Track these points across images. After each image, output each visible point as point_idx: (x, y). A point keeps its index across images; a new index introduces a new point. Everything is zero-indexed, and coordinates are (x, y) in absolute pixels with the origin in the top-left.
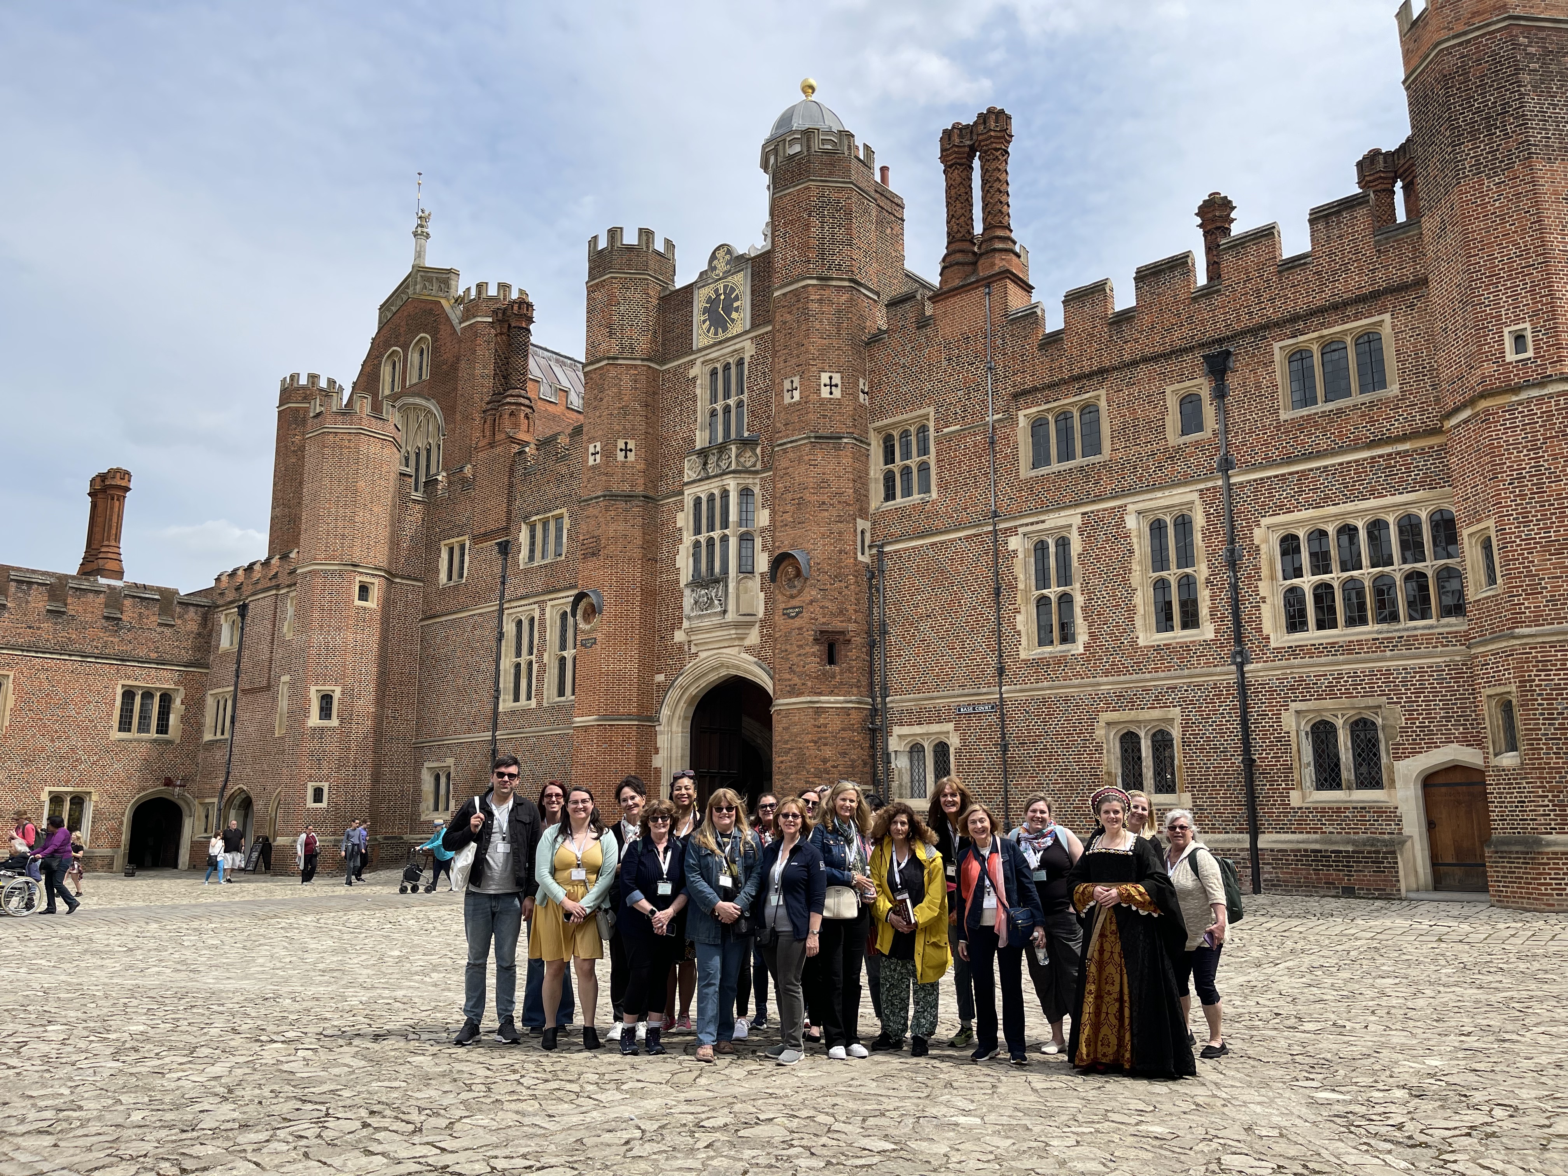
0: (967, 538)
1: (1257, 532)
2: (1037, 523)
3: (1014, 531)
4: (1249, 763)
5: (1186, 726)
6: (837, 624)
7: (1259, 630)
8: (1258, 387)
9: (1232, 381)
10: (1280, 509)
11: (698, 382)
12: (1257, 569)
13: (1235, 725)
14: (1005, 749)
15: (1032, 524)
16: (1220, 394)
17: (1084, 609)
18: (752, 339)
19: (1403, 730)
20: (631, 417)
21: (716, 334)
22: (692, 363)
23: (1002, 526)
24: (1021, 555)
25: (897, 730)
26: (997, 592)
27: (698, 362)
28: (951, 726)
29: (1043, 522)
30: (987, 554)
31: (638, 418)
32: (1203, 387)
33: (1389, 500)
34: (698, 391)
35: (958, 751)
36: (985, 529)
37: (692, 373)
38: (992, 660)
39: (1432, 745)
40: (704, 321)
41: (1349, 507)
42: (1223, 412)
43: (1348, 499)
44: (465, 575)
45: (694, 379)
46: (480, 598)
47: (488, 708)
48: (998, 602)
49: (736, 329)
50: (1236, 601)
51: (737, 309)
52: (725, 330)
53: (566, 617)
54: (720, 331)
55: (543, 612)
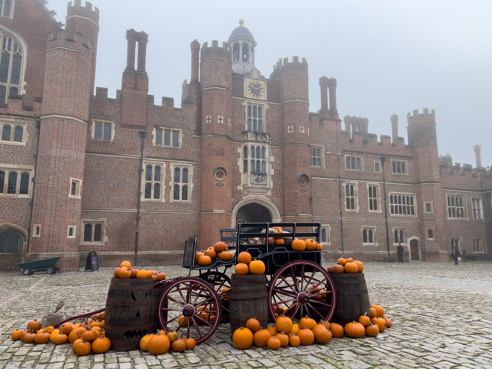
1: (388, 194)
3: (344, 182)
4: (387, 237)
7: (389, 213)
8: (389, 166)
9: (385, 163)
10: (392, 190)
12: (388, 201)
13: (385, 230)
14: (342, 231)
15: (348, 181)
16: (383, 165)
17: (359, 202)
18: (267, 103)
19: (409, 233)
22: (244, 101)
23: (341, 180)
26: (340, 195)
28: (329, 225)
29: (350, 181)
32: (380, 163)
33: (407, 193)
34: (246, 111)
35: (331, 231)
36: (337, 180)
37: (243, 104)
38: (339, 211)
39: (412, 236)
40: (249, 90)
42: (383, 168)
43: (402, 192)
45: (244, 106)
46: (124, 151)
47: (133, 199)
48: (340, 197)
49: (262, 98)
50: (385, 206)
51: (262, 92)
52: (257, 96)
53: (177, 170)
54: (255, 96)
55: (168, 166)
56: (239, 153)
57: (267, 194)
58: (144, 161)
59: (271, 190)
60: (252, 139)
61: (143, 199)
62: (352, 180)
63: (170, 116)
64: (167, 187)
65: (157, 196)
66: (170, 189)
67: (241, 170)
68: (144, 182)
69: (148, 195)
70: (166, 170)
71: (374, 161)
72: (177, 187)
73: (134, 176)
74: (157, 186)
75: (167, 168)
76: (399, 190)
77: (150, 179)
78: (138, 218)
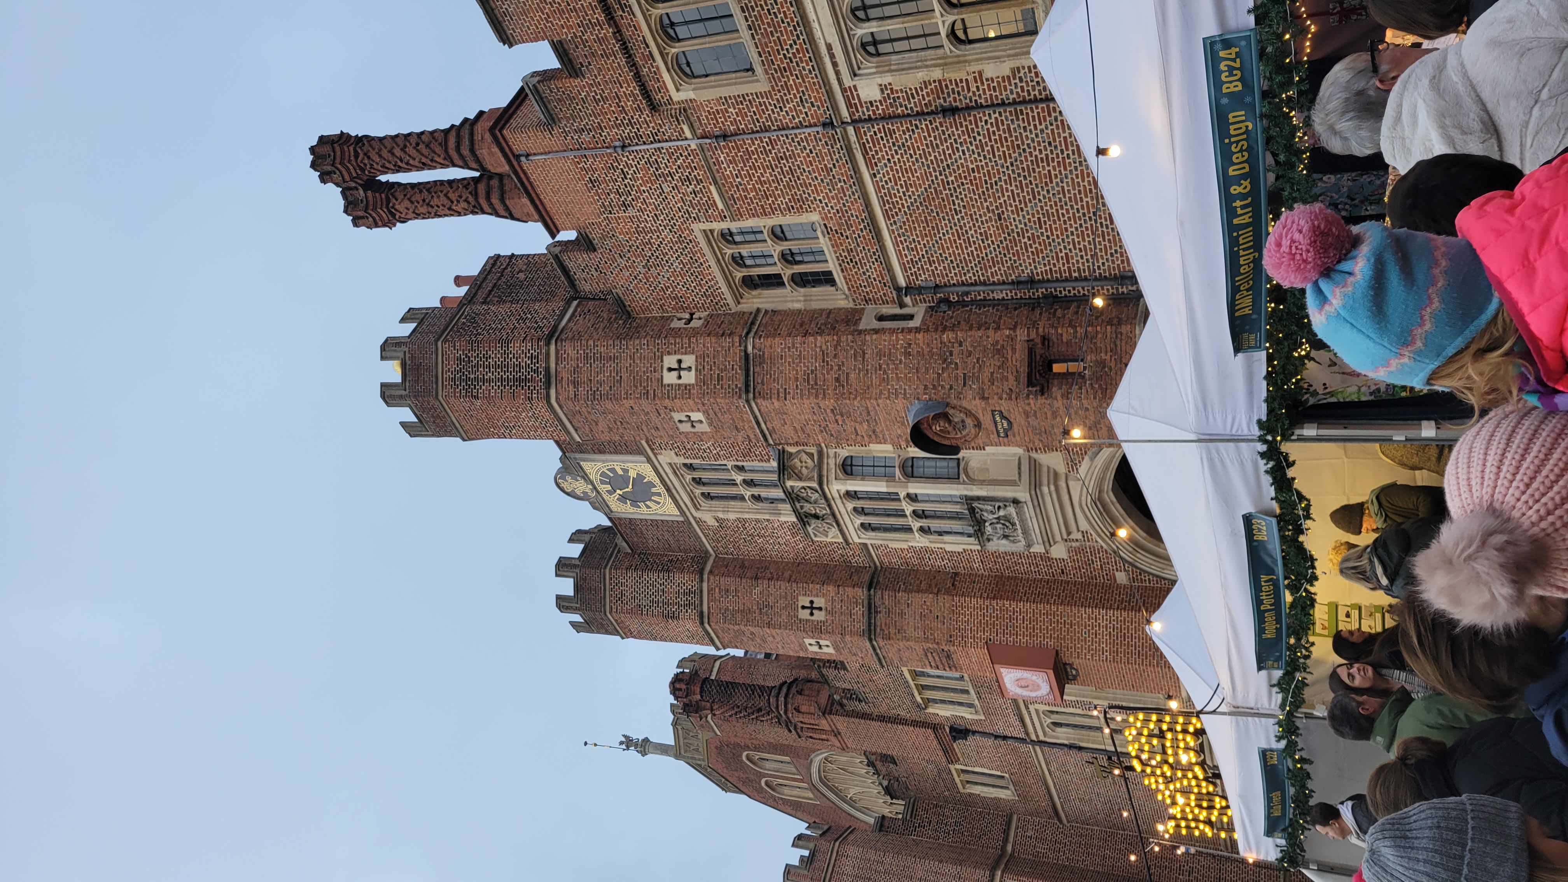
0: (870, 164)
2: (832, 56)
3: (849, 94)
6: (1018, 358)
11: (721, 515)
15: (835, 65)
18: (655, 455)
20: (771, 599)
21: (659, 494)
22: (698, 521)
23: (845, 113)
24: (887, 79)
26: (951, 111)
27: (697, 514)
29: (829, 47)
30: (892, 133)
31: (772, 590)
34: (732, 516)
36: (853, 138)
37: (712, 522)
40: (648, 507)
44: (999, 773)
51: (625, 470)
57: (1062, 469)
59: (1034, 455)
60: (834, 531)
62: (818, 34)
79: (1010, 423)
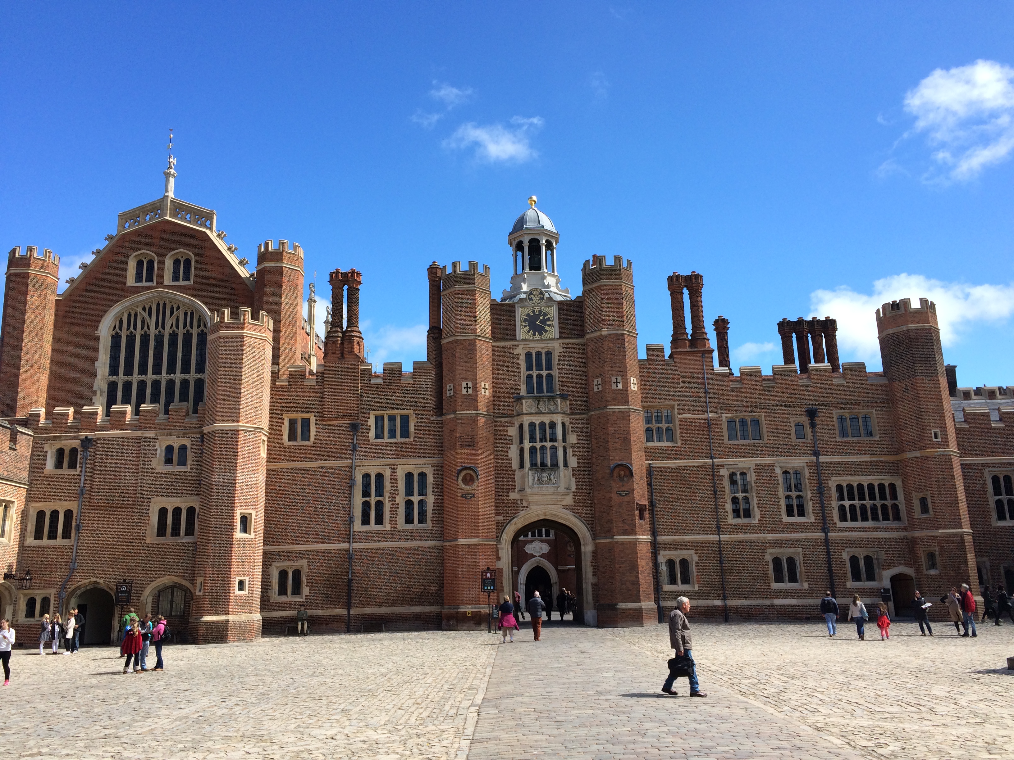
0: (698, 466)
1: (830, 482)
3: (723, 466)
4: (830, 570)
5: (805, 555)
7: (832, 520)
8: (828, 426)
9: (818, 421)
10: (838, 474)
11: (521, 358)
12: (831, 496)
13: (823, 556)
14: (721, 562)
16: (813, 425)
17: (758, 504)
18: (560, 343)
19: (885, 560)
21: (534, 335)
22: (516, 347)
23: (717, 463)
24: (725, 477)
25: (662, 552)
26: (715, 492)
27: (521, 347)
28: (693, 552)
30: (709, 475)
32: (805, 421)
33: (877, 477)
34: (521, 363)
35: (697, 563)
36: (708, 464)
37: (516, 352)
38: (714, 523)
39: (894, 566)
40: (524, 326)
41: (864, 478)
42: (814, 432)
43: (863, 475)
45: (518, 356)
46: (329, 456)
47: (342, 528)
48: (715, 497)
49: (549, 336)
50: (823, 508)
51: (549, 325)
52: (541, 334)
53: (409, 476)
54: (537, 334)
55: (394, 471)
56: (511, 436)
57: (564, 503)
58: (357, 468)
59: (571, 494)
60: (530, 411)
61: (358, 526)
62: (741, 462)
63: (394, 392)
64: (392, 504)
65: (379, 520)
66: (398, 508)
67: (515, 464)
68: (358, 500)
69: (366, 521)
70: (391, 479)
71: (792, 420)
72: (409, 504)
73: (344, 492)
74: (379, 505)
75: (391, 475)
76: (855, 473)
77: (369, 495)
78: (350, 558)
79: (623, 496)
